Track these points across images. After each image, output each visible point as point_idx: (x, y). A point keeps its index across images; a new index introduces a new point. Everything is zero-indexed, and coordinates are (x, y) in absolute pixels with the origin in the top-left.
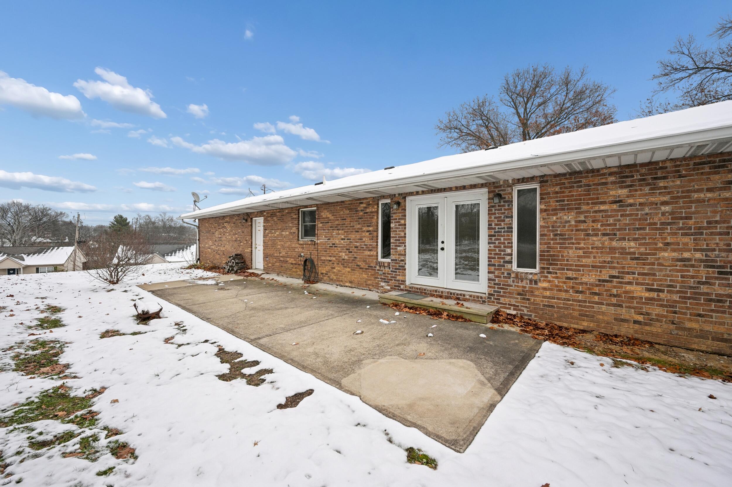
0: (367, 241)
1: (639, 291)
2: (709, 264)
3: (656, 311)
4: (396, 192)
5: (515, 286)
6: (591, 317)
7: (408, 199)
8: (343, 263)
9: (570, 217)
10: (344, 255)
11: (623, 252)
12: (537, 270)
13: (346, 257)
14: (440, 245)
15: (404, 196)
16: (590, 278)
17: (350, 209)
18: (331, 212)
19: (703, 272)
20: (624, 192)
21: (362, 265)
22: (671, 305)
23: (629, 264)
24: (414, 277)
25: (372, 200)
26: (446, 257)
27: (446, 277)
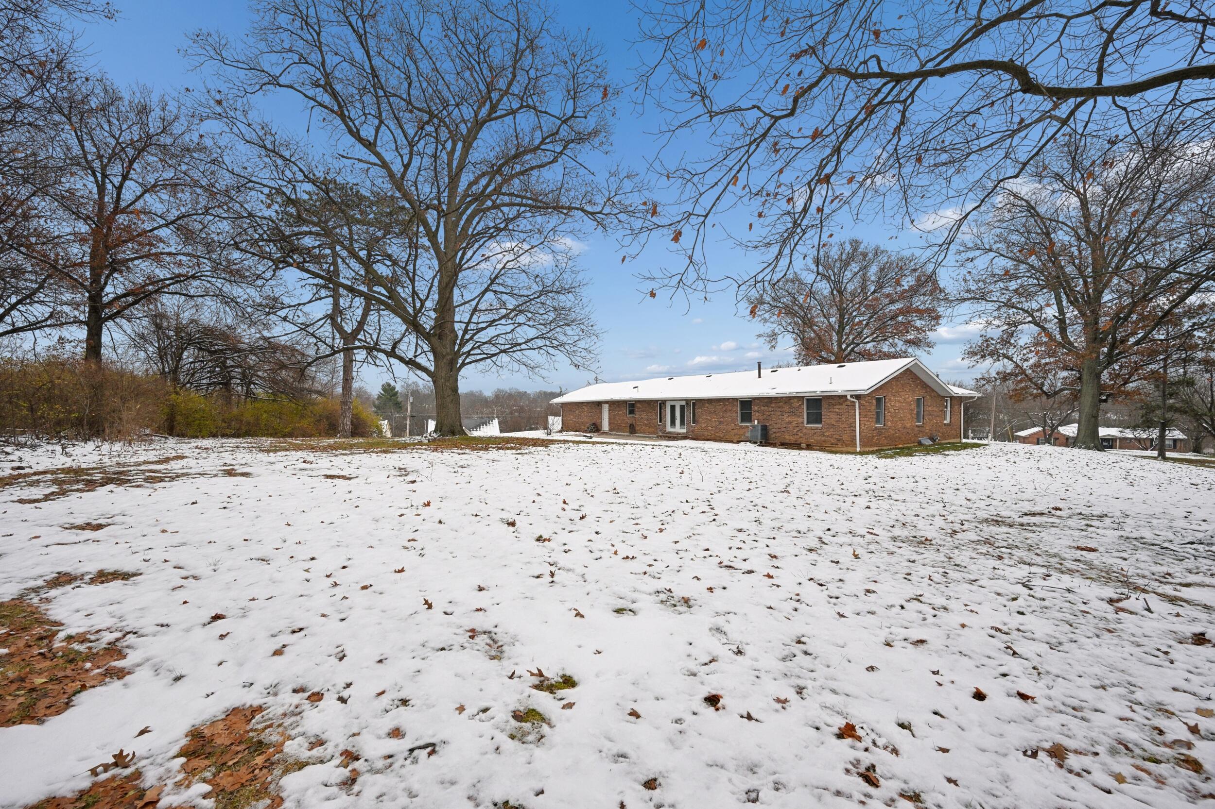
0: (654, 416)
3: (713, 432)
4: (664, 399)
5: (691, 429)
6: (704, 436)
8: (646, 425)
9: (700, 410)
11: (708, 419)
12: (695, 424)
13: (647, 423)
14: (676, 418)
15: (666, 401)
16: (703, 426)
18: (641, 404)
19: (718, 423)
20: (708, 405)
21: (653, 425)
23: (709, 422)
24: (669, 429)
25: (655, 401)
26: (678, 422)
27: (678, 429)
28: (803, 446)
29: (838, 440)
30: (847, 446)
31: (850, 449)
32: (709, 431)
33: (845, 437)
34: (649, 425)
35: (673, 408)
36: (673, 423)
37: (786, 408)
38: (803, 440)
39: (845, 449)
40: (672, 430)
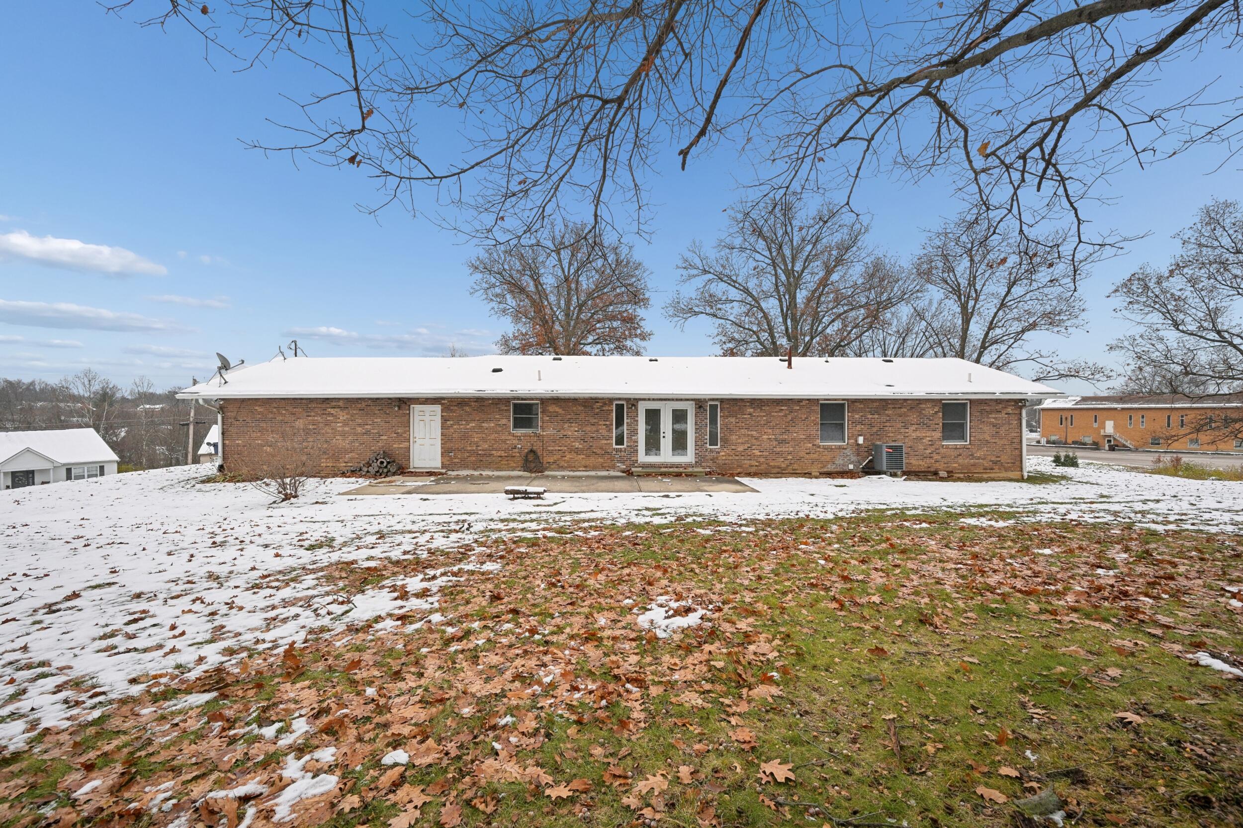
0: (604, 432)
1: (757, 453)
2: (776, 439)
3: (762, 460)
4: (632, 397)
5: (709, 456)
6: (741, 466)
7: (640, 402)
8: (577, 451)
9: (733, 420)
10: (577, 445)
11: (752, 436)
12: (719, 446)
13: (580, 446)
14: (662, 435)
15: (637, 400)
16: (741, 448)
17: (585, 406)
18: (561, 407)
19: (775, 443)
20: (752, 410)
21: (599, 451)
22: (766, 457)
23: (754, 441)
24: (643, 457)
25: (608, 401)
26: (666, 442)
27: (666, 455)
28: (943, 474)
29: (995, 463)
30: (1007, 470)
31: (1011, 475)
32: (752, 457)
33: (1004, 458)
34: (590, 452)
35: (653, 416)
36: (653, 444)
37: (913, 417)
38: (940, 466)
39: (1004, 474)
40: (652, 459)
